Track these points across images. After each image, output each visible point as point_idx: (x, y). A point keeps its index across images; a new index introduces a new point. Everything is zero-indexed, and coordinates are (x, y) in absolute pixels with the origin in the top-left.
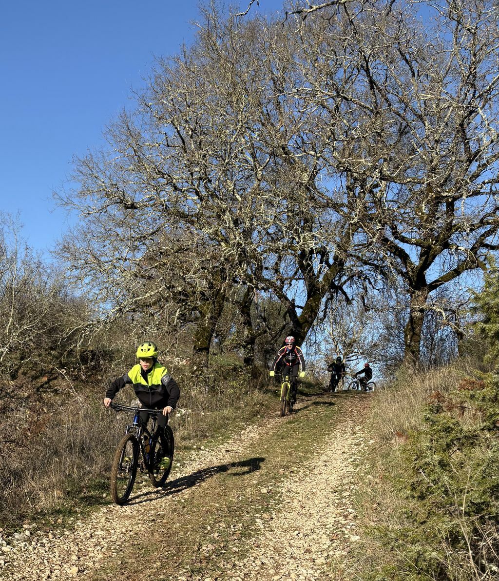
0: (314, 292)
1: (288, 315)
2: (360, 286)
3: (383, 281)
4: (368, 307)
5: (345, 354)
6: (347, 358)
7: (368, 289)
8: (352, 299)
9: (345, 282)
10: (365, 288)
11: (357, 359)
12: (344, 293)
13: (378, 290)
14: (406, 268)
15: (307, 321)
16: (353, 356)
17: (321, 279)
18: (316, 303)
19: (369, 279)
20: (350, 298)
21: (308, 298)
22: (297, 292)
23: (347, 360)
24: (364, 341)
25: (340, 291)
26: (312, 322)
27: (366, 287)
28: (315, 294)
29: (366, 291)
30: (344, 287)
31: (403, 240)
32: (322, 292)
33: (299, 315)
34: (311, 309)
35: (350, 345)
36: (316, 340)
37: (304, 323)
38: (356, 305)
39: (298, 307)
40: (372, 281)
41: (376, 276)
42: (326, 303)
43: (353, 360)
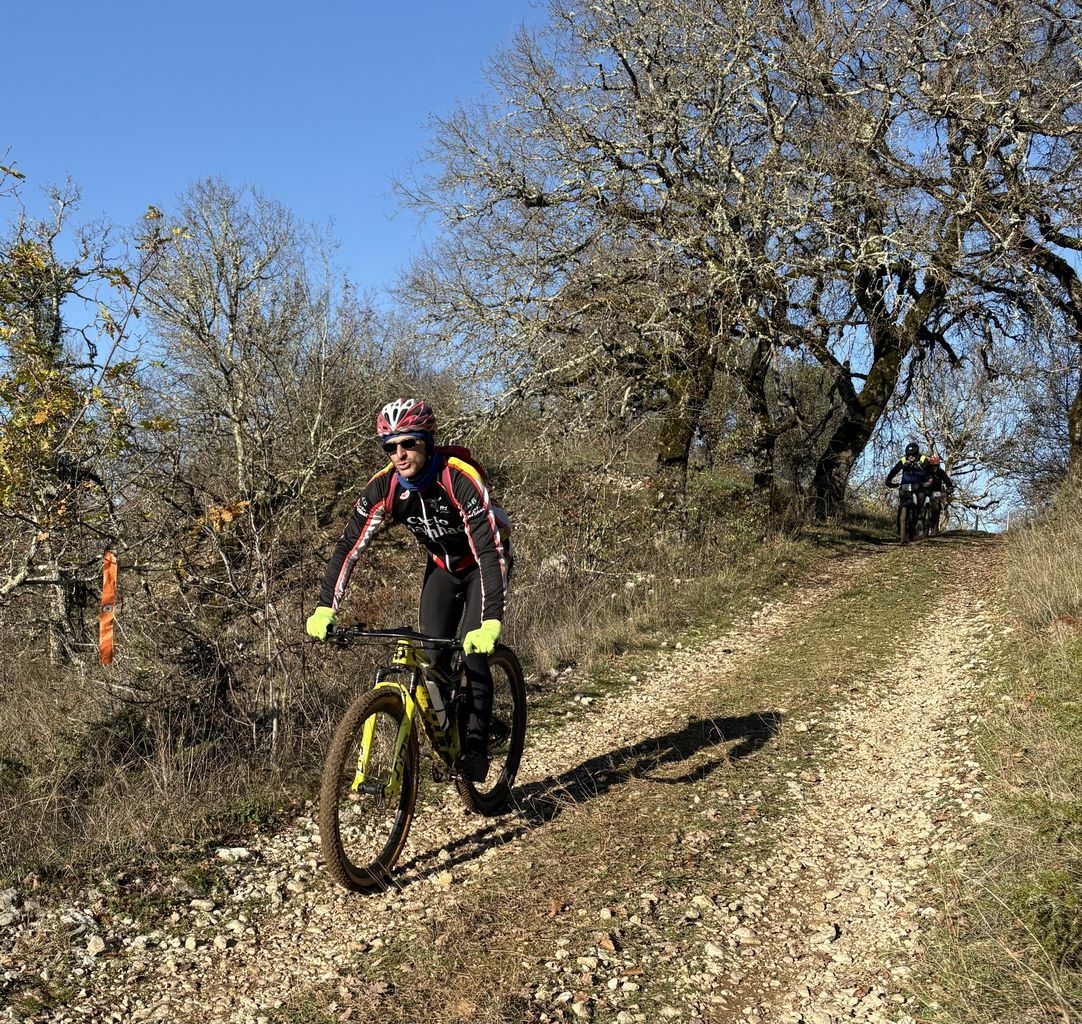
0: (886, 347)
1: (837, 391)
2: (977, 332)
3: (1024, 321)
4: (994, 371)
5: (950, 461)
6: (954, 469)
7: (994, 337)
8: (962, 358)
9: (948, 325)
10: (988, 336)
11: (974, 470)
12: (946, 346)
13: (1014, 338)
14: (1071, 295)
15: (874, 402)
16: (965, 465)
17: (900, 322)
18: (890, 368)
19: (995, 319)
20: (959, 356)
21: (876, 359)
22: (855, 349)
23: (954, 472)
24: (986, 436)
25: (937, 343)
26: (885, 402)
27: (990, 333)
28: (889, 350)
29: (991, 341)
30: (946, 335)
31: (1063, 242)
32: (903, 347)
33: (858, 392)
34: (882, 378)
35: (960, 444)
36: (892, 437)
37: (869, 405)
38: (970, 369)
39: (857, 375)
40: (1002, 321)
41: (1009, 312)
42: (912, 365)
43: (964, 473)
